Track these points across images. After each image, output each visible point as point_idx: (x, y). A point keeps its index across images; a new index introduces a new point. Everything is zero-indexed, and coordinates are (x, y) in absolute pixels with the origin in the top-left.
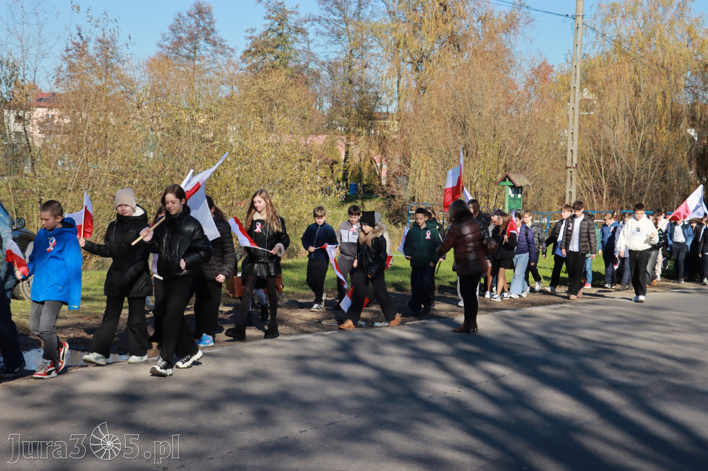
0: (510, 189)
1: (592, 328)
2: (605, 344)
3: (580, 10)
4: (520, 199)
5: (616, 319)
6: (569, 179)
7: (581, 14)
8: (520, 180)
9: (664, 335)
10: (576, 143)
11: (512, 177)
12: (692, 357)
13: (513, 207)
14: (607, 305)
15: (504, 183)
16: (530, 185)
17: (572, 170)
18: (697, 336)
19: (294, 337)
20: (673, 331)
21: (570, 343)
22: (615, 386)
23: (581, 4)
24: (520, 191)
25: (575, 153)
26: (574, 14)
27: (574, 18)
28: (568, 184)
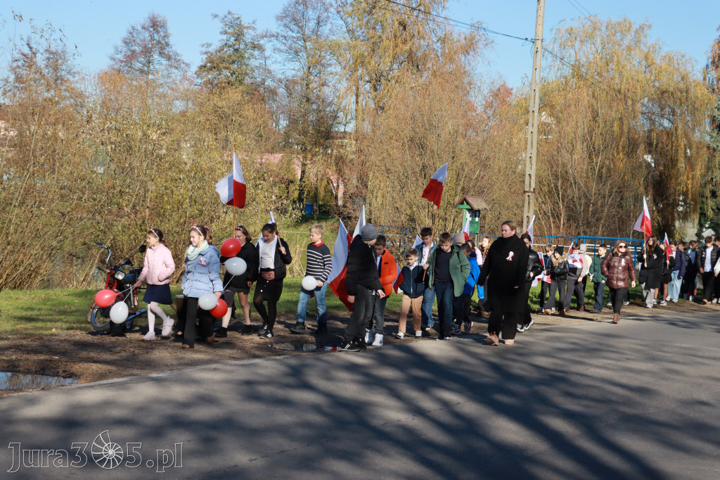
0: (467, 212)
1: (546, 355)
2: (560, 371)
3: (539, 33)
4: (477, 223)
5: (571, 346)
6: (526, 203)
7: (540, 38)
8: (478, 204)
9: (619, 363)
10: (534, 167)
11: (470, 200)
12: (646, 386)
14: (562, 332)
15: (461, 206)
16: (488, 208)
17: (530, 194)
18: (652, 365)
19: (246, 362)
20: (628, 359)
22: (569, 415)
23: (540, 28)
24: (478, 214)
25: (533, 178)
26: (534, 37)
27: (534, 41)
28: (525, 209)
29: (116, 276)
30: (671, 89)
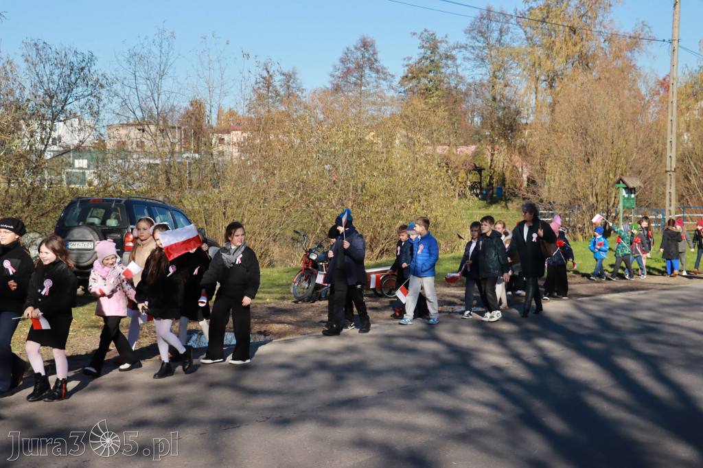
0: (623, 190)
1: (649, 309)
3: (676, 35)
4: (633, 198)
6: (669, 180)
7: (676, 38)
8: (633, 182)
10: (674, 150)
11: (626, 180)
13: (627, 205)
15: (618, 186)
16: (642, 186)
17: (671, 173)
21: (623, 322)
23: (676, 30)
24: (633, 191)
25: (674, 159)
26: (671, 38)
27: (671, 42)
28: (668, 186)
29: (310, 257)
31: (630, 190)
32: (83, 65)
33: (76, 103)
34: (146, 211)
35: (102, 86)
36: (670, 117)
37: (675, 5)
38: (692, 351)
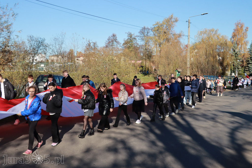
8: (180, 70)
10: (189, 62)
11: (178, 69)
15: (176, 71)
16: (182, 71)
17: (188, 68)
23: (189, 33)
25: (189, 65)
27: (188, 36)
28: (188, 71)
30: (223, 43)
31: (179, 72)
32: (42, 41)
33: (40, 51)
34: (58, 78)
35: (47, 46)
36: (188, 54)
37: (188, 27)
38: (191, 113)
